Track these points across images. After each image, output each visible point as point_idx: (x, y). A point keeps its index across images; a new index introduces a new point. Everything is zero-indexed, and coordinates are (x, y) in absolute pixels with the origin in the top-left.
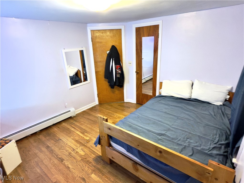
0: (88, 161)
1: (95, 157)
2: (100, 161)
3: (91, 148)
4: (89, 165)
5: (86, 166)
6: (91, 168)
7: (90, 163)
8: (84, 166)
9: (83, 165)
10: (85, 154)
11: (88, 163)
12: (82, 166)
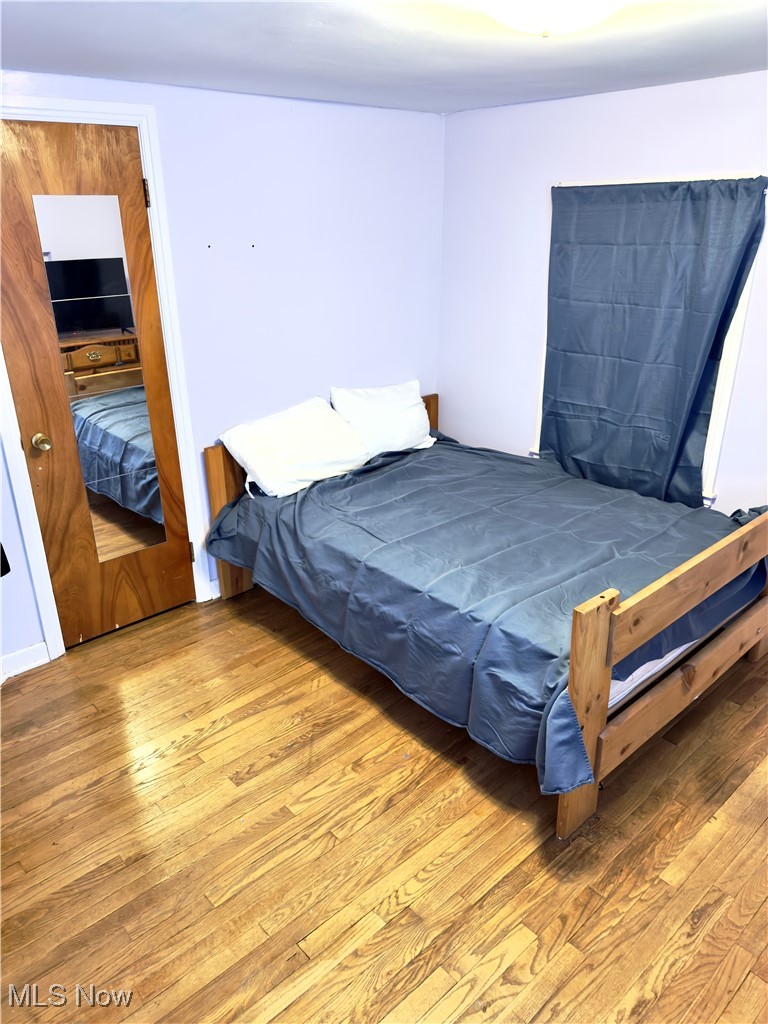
0: (582, 906)
1: (548, 871)
2: (578, 848)
3: (477, 896)
4: (609, 897)
5: (615, 914)
6: (624, 889)
7: (591, 892)
8: (614, 922)
9: (614, 929)
10: (528, 925)
11: (595, 902)
12: (619, 933)
